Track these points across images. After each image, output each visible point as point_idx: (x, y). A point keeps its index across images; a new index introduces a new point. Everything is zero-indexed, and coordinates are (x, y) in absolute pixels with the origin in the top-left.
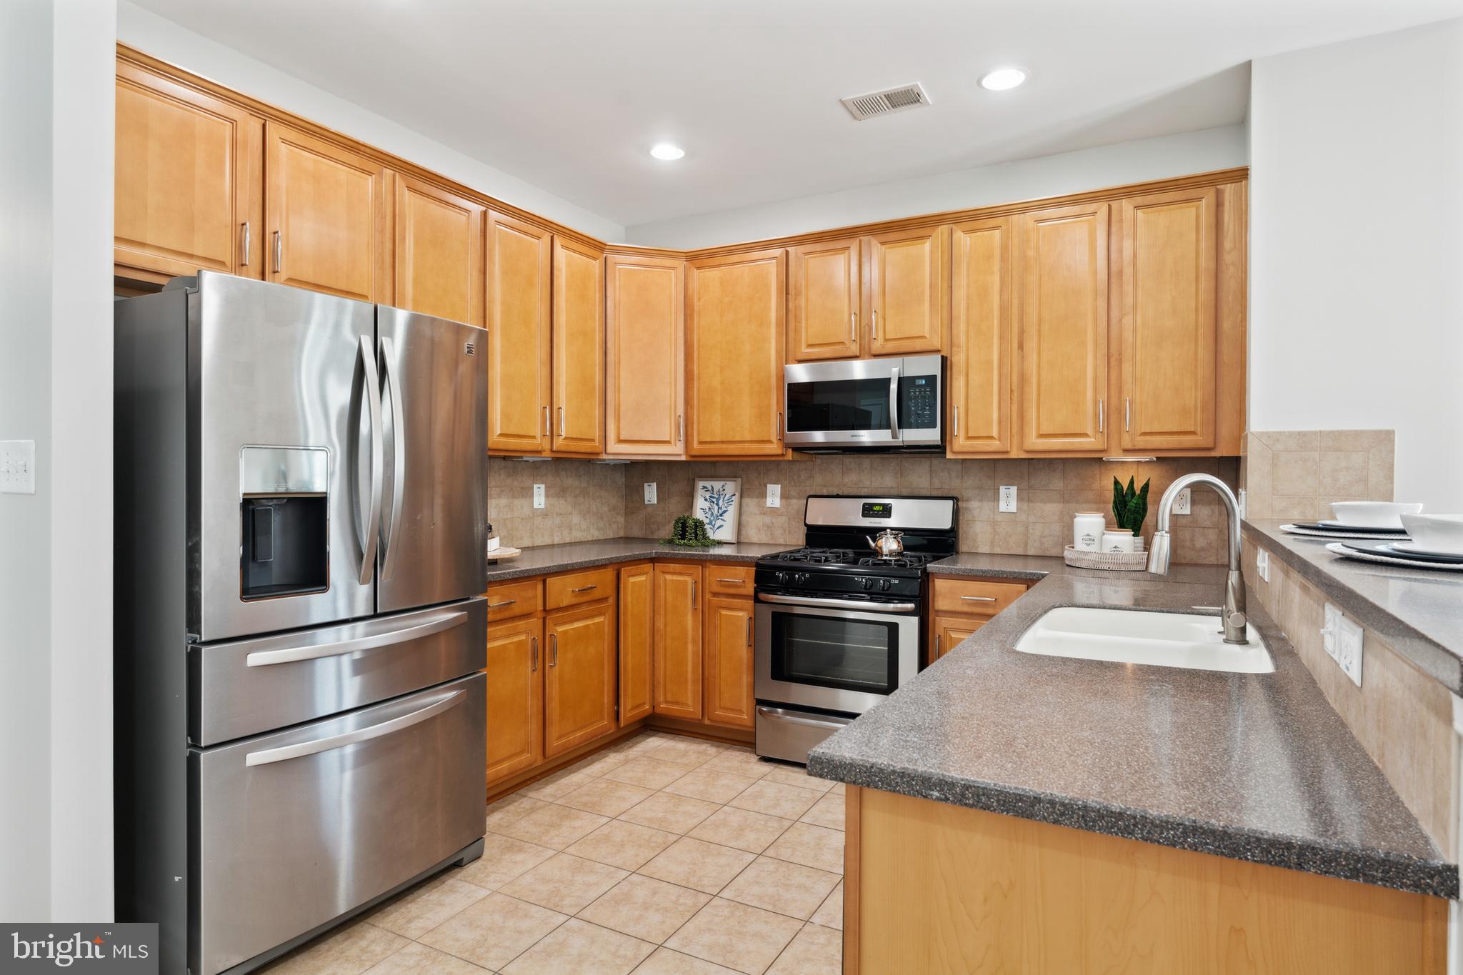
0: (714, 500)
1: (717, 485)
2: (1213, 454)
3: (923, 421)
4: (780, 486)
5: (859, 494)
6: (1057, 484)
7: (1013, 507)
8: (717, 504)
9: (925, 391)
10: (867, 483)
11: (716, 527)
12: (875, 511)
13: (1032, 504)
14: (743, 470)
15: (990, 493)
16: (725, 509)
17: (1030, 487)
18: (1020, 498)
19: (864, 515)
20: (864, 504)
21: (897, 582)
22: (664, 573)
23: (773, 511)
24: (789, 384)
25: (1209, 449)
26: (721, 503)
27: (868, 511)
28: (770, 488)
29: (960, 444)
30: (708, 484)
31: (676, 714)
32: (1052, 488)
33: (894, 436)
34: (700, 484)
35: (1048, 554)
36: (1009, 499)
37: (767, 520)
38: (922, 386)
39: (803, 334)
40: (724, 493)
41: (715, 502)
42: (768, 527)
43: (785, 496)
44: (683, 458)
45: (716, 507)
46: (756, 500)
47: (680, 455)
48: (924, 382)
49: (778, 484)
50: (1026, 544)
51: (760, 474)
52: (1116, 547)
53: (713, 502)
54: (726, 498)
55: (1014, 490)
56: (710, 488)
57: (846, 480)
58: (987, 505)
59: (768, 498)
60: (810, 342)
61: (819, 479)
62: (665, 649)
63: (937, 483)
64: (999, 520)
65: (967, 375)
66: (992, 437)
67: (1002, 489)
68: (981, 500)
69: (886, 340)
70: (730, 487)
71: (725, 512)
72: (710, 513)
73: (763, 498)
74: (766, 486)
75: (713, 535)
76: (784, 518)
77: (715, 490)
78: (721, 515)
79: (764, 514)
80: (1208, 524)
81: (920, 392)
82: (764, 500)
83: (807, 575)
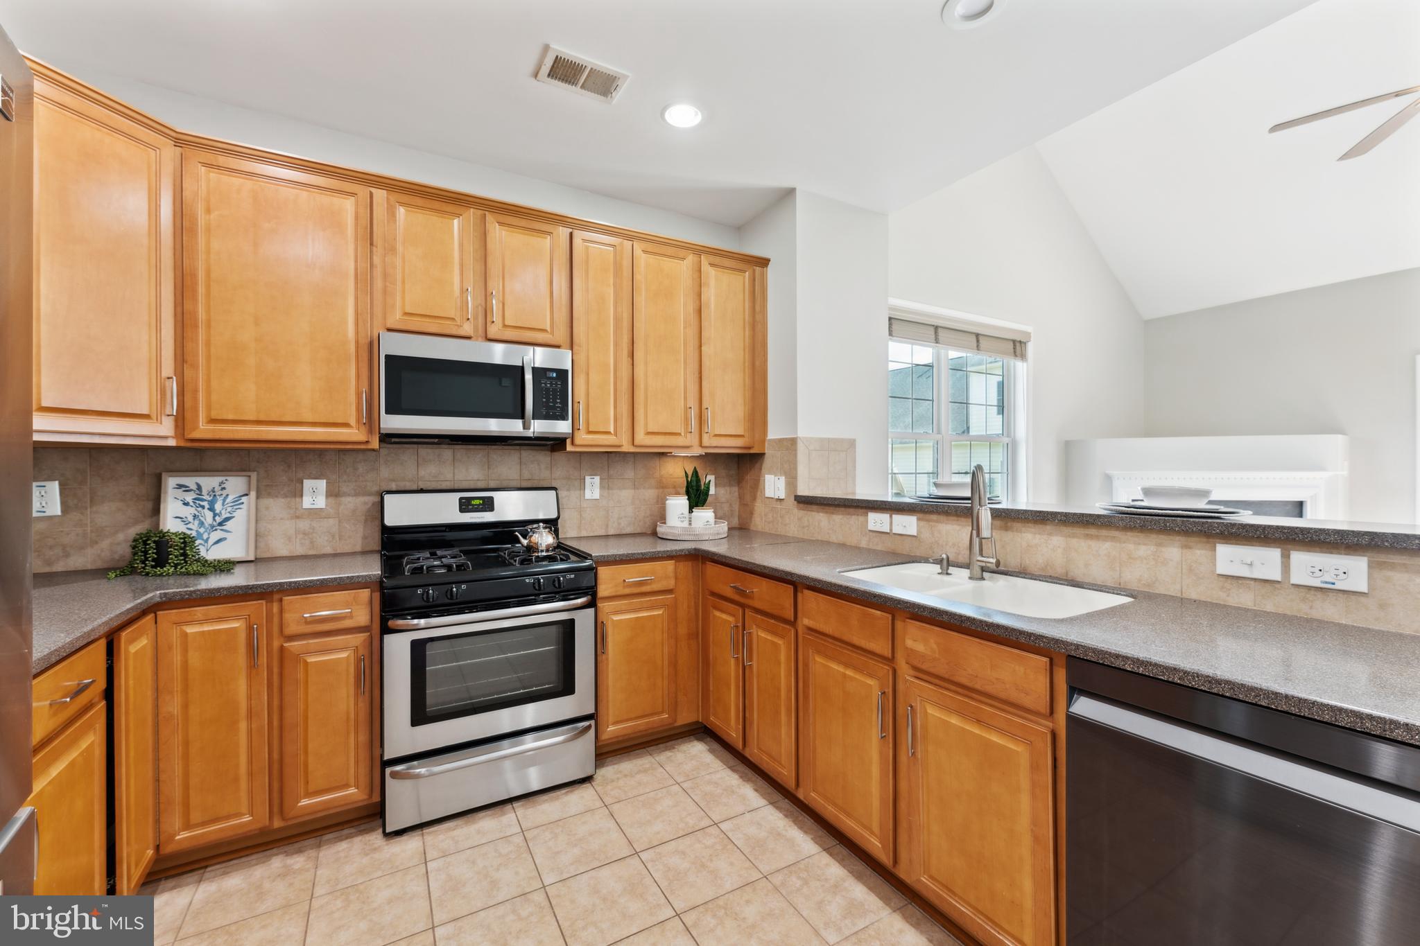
0: (205, 504)
1: (209, 482)
2: (752, 451)
3: (554, 413)
4: (325, 481)
5: (439, 487)
6: (630, 473)
7: (596, 495)
8: (212, 509)
9: (556, 384)
10: (449, 476)
11: (211, 542)
12: (473, 505)
13: (610, 491)
14: (258, 462)
15: (577, 483)
16: (228, 515)
17: (609, 477)
18: (602, 487)
19: (462, 510)
20: (461, 499)
21: (573, 576)
22: (178, 624)
23: (314, 513)
24: (387, 357)
25: (750, 448)
26: (218, 507)
27: (465, 506)
28: (308, 484)
29: (583, 438)
30: (190, 481)
31: (213, 837)
32: (626, 477)
33: (526, 427)
34: (171, 482)
35: (624, 532)
36: (593, 488)
37: (304, 525)
38: (553, 378)
39: (398, 299)
40: (225, 493)
41: (207, 506)
42: (305, 534)
43: (332, 493)
44: (172, 443)
45: (209, 515)
46: (283, 500)
47: (166, 437)
48: (555, 375)
49: (323, 479)
50: (607, 526)
51: (289, 466)
52: (708, 522)
53: (203, 507)
54: (230, 499)
55: (597, 479)
56: (194, 487)
57: (422, 473)
58: (574, 494)
59: (304, 498)
60: (408, 310)
61: (385, 472)
62: (186, 744)
63: (526, 475)
64: (585, 506)
65: (588, 374)
66: (609, 433)
67: (588, 479)
68: (568, 490)
69: (505, 326)
70: (235, 484)
71: (227, 519)
72: (197, 522)
73: (295, 496)
74: (302, 483)
75: (211, 553)
76: (331, 521)
77: (204, 492)
78: (220, 524)
79: (298, 517)
80: (723, 500)
81: (551, 384)
82: (298, 500)
83: (464, 587)
